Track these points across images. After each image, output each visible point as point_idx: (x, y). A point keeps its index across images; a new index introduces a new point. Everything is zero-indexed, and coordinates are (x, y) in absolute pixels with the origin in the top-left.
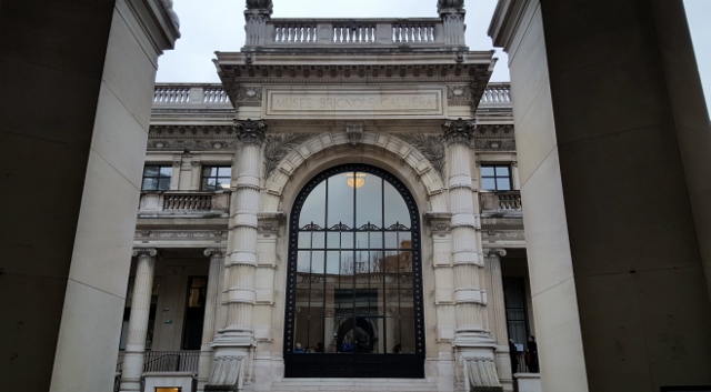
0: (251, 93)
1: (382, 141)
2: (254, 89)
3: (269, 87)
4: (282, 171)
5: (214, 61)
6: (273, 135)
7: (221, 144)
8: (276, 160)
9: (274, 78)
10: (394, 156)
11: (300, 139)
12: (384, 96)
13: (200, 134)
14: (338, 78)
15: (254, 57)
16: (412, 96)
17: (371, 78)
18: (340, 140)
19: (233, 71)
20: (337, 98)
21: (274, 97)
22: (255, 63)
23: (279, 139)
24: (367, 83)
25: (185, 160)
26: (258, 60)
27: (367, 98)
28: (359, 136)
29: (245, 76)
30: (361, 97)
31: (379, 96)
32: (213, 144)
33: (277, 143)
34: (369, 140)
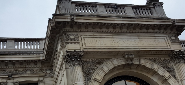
0: (72, 37)
1: (143, 62)
2: (73, 35)
3: (81, 34)
4: (95, 80)
5: (49, 20)
6: (85, 60)
7: (31, 71)
8: (91, 74)
9: (84, 29)
10: (149, 70)
11: (100, 62)
12: (141, 39)
13: (17, 65)
14: (117, 30)
15: (75, 18)
16: (153, 39)
17: (133, 30)
18: (122, 62)
19: (62, 24)
20: (118, 40)
21: (85, 39)
22: (76, 21)
23: (89, 62)
24: (131, 33)
25: (9, 81)
26: (77, 19)
27: (133, 40)
28: (132, 59)
29: (68, 28)
30: (130, 40)
31: (138, 39)
32: (26, 71)
33: (89, 64)
34: (136, 62)
